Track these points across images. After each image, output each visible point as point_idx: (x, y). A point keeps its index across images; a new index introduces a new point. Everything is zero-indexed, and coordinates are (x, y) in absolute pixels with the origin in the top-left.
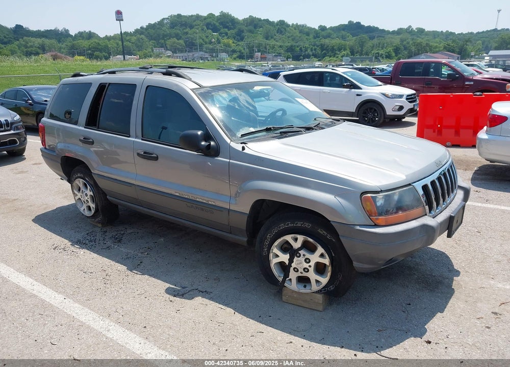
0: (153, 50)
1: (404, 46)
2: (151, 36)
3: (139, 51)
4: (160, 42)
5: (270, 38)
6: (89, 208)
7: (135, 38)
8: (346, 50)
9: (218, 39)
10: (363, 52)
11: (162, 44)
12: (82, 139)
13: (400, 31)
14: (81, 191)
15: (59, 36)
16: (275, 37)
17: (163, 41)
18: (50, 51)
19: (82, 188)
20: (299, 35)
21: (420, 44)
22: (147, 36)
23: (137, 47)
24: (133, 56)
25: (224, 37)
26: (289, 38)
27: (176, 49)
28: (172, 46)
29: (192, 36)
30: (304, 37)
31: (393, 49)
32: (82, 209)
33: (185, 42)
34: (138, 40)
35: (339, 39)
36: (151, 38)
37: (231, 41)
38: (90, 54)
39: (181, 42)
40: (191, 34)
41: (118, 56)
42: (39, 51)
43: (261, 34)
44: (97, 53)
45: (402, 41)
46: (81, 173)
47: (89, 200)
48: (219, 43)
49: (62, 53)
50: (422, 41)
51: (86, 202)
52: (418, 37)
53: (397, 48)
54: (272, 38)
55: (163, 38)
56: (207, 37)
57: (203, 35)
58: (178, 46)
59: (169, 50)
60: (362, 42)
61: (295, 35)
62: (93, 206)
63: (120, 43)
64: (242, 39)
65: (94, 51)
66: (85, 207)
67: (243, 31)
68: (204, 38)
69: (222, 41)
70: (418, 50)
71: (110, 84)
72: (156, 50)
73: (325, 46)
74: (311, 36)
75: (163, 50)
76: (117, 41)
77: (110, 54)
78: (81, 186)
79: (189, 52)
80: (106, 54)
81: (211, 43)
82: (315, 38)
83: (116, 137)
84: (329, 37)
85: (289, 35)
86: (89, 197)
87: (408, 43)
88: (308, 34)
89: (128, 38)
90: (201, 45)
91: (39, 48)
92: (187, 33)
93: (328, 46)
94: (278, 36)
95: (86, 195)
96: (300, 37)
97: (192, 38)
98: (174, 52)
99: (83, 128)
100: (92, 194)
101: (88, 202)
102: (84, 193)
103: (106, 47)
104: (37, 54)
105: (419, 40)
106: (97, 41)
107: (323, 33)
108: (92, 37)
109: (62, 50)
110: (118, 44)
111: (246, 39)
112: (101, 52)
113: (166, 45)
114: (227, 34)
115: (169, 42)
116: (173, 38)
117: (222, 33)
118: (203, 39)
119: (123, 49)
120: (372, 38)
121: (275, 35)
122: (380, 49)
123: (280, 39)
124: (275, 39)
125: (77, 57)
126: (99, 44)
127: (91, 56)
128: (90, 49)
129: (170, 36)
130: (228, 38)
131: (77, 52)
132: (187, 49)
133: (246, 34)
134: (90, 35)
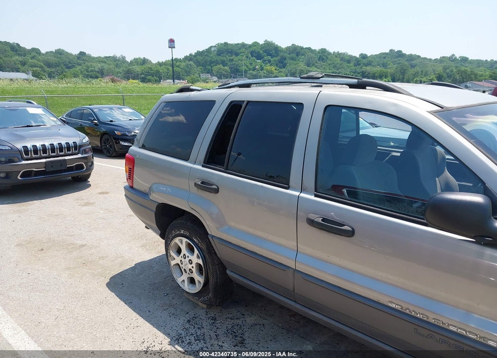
0: (200, 76)
1: (447, 74)
2: (199, 63)
3: (187, 76)
4: (207, 67)
5: (311, 65)
6: (192, 281)
7: (184, 64)
8: (388, 77)
9: (261, 66)
10: (405, 80)
11: (209, 70)
12: (199, 183)
13: (442, 60)
14: (182, 254)
15: (117, 62)
16: (317, 64)
17: (210, 67)
18: (108, 76)
19: (184, 251)
20: (341, 62)
21: (465, 72)
22: (195, 63)
23: (186, 72)
24: (181, 81)
25: (267, 63)
26: (330, 65)
27: (221, 75)
28: (218, 72)
29: (237, 63)
30: (345, 64)
31: (435, 77)
32: (179, 280)
33: (231, 68)
34: (187, 66)
35: (380, 66)
36: (198, 64)
37: (273, 68)
38: (143, 78)
39: (227, 68)
40: (236, 61)
41: (168, 81)
42: (99, 75)
43: (303, 62)
44: (148, 77)
45: (445, 69)
46: (186, 229)
47: (194, 270)
48: (262, 69)
49: (118, 77)
50: (466, 69)
51: (188, 271)
52: (462, 65)
53: (440, 76)
54: (313, 65)
55: (210, 65)
56: (251, 64)
57: (248, 62)
58: (223, 72)
59: (214, 76)
60: (403, 70)
61: (336, 62)
62: (199, 279)
63: (171, 68)
64: (284, 66)
65: (147, 75)
66: (185, 277)
67: (285, 59)
68: (249, 65)
69: (265, 68)
70: (463, 78)
71: (248, 102)
72: (203, 76)
73: (366, 73)
74: (352, 64)
75: (209, 76)
76: (168, 67)
77: (160, 78)
78: (183, 247)
79: (234, 78)
80: (157, 78)
81: (254, 69)
82: (355, 65)
83: (262, 187)
84: (370, 65)
85: (330, 62)
86: (194, 265)
87: (452, 71)
88: (349, 62)
89: (178, 64)
90: (246, 72)
91: (98, 72)
92: (232, 60)
93: (369, 73)
94: (320, 63)
95: (191, 262)
96: (341, 64)
97: (237, 65)
98: (220, 78)
99: (200, 167)
100: (200, 262)
101: (192, 272)
102: (187, 259)
103: (158, 72)
104: (97, 77)
105: (463, 68)
106: (149, 66)
107: (365, 61)
108: (146, 63)
109: (119, 74)
110: (168, 70)
111: (288, 66)
112: (153, 76)
113: (212, 71)
114: (270, 61)
115: (215, 68)
116: (219, 64)
117: (265, 61)
118: (247, 66)
119: (173, 74)
120: (413, 66)
121: (317, 63)
122: (423, 76)
123: (321, 66)
124: (316, 67)
125: (131, 80)
126: (151, 68)
127: (144, 80)
128: (142, 74)
129: (217, 63)
130: (271, 65)
131: (132, 76)
132: (232, 75)
133: (288, 61)
134: (144, 61)
